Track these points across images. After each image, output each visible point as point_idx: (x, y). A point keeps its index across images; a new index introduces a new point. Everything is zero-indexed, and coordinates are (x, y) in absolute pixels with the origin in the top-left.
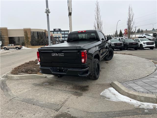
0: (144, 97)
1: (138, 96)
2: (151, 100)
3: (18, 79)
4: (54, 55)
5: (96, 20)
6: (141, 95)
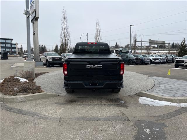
2: (183, 101)
3: (24, 100)
4: (89, 67)
5: (63, 30)
6: (176, 98)
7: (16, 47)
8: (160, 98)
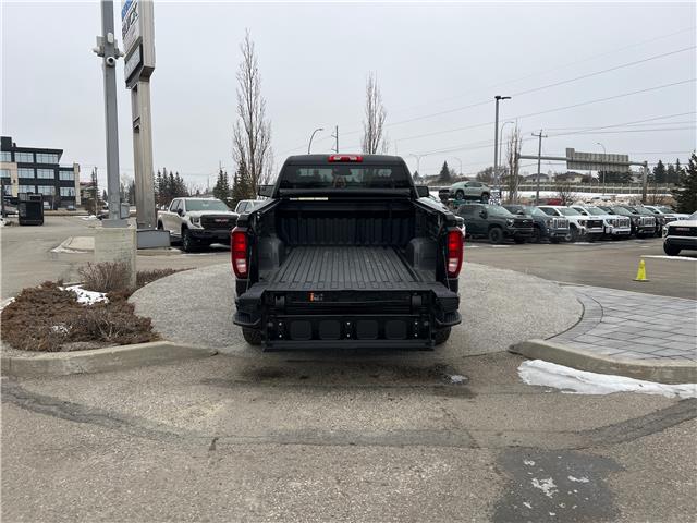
0: (671, 368)
1: (656, 368)
2: (690, 376)
3: (86, 370)
5: (242, 116)
6: (662, 365)
7: (73, 182)
8: (601, 363)
